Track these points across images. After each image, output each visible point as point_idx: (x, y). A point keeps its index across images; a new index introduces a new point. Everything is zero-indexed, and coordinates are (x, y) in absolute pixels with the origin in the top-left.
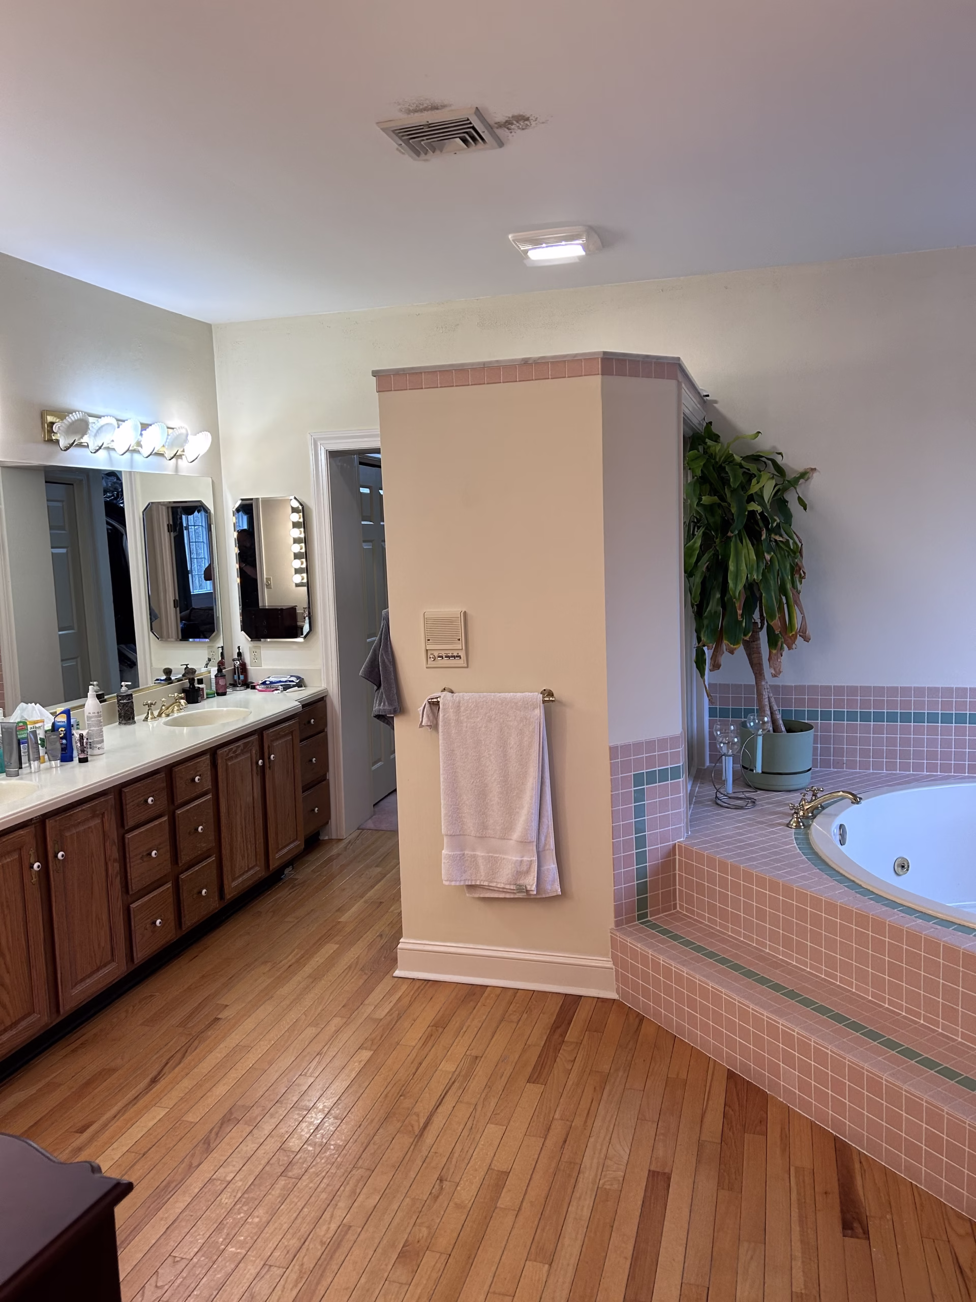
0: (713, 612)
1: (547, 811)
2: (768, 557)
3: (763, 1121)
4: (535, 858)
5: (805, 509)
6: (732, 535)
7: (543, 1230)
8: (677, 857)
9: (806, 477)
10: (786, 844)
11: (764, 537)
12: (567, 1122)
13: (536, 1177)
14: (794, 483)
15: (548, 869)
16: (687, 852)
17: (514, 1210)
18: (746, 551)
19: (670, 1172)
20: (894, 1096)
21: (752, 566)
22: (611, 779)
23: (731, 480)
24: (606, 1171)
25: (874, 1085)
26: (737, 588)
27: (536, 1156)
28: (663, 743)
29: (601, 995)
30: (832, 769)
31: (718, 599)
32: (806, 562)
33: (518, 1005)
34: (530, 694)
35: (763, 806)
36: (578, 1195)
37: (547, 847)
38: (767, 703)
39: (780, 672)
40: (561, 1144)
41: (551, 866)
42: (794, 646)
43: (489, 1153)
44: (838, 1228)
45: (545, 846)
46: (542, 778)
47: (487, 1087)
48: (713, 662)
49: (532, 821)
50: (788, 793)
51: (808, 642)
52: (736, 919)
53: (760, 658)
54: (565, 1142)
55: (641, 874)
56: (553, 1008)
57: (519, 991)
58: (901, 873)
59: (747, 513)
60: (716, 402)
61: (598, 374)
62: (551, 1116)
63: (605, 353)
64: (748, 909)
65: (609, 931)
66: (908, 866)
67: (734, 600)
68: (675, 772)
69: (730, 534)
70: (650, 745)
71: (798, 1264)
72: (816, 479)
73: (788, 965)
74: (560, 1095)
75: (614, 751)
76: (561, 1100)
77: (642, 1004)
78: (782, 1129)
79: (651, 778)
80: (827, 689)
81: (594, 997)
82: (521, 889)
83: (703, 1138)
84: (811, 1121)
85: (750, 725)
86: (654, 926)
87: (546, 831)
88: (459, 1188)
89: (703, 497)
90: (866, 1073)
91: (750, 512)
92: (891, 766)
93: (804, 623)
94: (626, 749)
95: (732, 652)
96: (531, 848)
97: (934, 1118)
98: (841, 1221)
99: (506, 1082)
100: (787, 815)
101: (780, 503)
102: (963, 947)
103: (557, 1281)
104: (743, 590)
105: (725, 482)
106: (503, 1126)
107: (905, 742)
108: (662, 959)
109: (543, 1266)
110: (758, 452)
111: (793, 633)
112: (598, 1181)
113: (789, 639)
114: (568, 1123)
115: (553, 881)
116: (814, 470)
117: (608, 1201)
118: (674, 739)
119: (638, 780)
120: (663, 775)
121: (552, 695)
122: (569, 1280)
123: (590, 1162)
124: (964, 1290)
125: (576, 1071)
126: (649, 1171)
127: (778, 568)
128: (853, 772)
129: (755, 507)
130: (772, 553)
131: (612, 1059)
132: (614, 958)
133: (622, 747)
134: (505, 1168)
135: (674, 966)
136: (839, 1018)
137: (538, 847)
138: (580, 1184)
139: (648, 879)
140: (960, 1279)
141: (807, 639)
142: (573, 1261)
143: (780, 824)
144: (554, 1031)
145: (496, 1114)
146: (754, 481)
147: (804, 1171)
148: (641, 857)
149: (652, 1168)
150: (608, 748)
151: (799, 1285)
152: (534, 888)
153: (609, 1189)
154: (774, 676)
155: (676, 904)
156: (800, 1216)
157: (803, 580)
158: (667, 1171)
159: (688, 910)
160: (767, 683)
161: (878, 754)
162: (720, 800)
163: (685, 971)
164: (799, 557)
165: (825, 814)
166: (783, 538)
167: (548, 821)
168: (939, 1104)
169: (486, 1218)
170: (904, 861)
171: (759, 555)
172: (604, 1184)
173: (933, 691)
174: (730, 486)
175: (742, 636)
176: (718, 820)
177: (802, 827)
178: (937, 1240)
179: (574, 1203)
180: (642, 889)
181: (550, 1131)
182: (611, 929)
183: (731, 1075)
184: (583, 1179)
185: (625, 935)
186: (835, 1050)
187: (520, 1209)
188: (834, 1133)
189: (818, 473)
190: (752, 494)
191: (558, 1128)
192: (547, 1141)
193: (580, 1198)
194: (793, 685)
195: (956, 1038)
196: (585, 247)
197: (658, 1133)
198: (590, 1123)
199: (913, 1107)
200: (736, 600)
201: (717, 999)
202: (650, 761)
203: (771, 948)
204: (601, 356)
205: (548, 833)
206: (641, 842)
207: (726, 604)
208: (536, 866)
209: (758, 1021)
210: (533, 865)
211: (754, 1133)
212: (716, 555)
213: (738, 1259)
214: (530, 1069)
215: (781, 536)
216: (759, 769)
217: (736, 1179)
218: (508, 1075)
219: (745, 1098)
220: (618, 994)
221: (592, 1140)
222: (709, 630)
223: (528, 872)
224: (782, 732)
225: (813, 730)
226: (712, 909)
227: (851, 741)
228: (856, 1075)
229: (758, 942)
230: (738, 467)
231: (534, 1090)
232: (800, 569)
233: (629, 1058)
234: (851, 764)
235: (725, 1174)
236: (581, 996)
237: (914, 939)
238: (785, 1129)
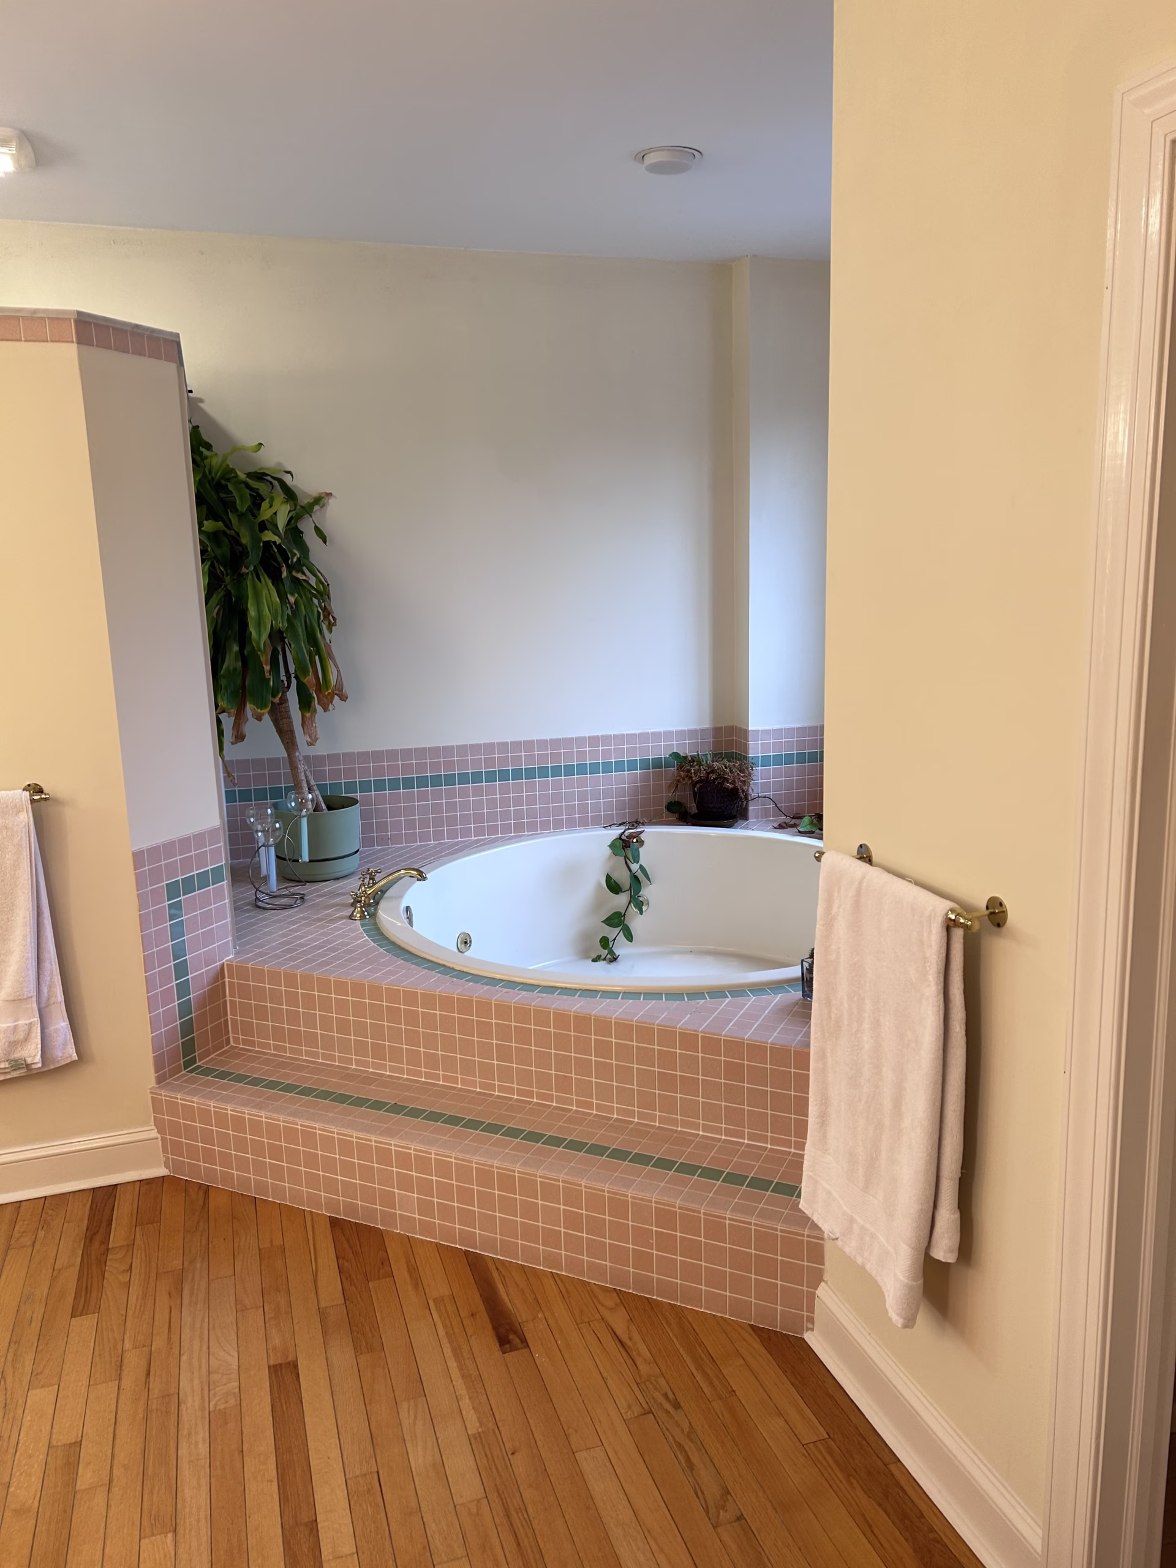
0: (231, 669)
1: (49, 952)
2: (292, 599)
3: (385, 1262)
4: (37, 1019)
5: (325, 542)
6: (247, 571)
7: (151, 1492)
8: (227, 980)
9: (321, 504)
10: (357, 938)
11: (284, 574)
12: (144, 1349)
13: (122, 1431)
14: (308, 509)
15: (57, 1029)
16: (242, 972)
17: (105, 1485)
18: (267, 592)
19: (295, 1359)
20: (528, 1185)
21: (276, 610)
22: (138, 894)
23: (238, 502)
24: (214, 1389)
25: (507, 1182)
26: (260, 637)
27: (113, 1407)
28: (200, 838)
29: (144, 1177)
30: (376, 847)
31: (236, 652)
32: (336, 606)
33: (26, 1222)
34: (8, 792)
35: (314, 900)
36: (185, 1432)
37: (53, 1000)
38: (303, 778)
39: (317, 739)
40: (144, 1379)
41: (61, 1025)
42: (331, 707)
43: (43, 1428)
44: (496, 1346)
45: (48, 999)
46: (38, 907)
47: (12, 1344)
48: (235, 733)
49: (28, 970)
50: (337, 881)
51: (345, 701)
52: (311, 1039)
53: (290, 724)
54: (148, 1374)
55: (185, 1009)
56: (81, 1211)
57: (22, 1204)
58: (464, 950)
59: (262, 544)
60: (201, 401)
61: (73, 342)
62: (120, 1348)
63: (79, 313)
64: (326, 1023)
65: (149, 1091)
66: (470, 942)
67: (259, 653)
68: (217, 876)
69: (244, 570)
70: (184, 843)
71: (466, 1403)
72: (332, 505)
73: (382, 1077)
74: (124, 1318)
75: (138, 858)
76: (127, 1324)
77: (205, 1171)
78: (408, 1263)
79: (189, 885)
80: (364, 756)
81: (134, 1181)
82: (16, 1065)
83: (323, 1305)
84: (436, 1244)
85: (291, 805)
86: (207, 1072)
87: (49, 978)
88: (12, 1489)
89: (205, 522)
90: (496, 1170)
91: (265, 543)
92: (438, 835)
93: (339, 678)
94: (154, 853)
95: (259, 718)
96: (29, 1006)
97: (572, 1196)
98: (496, 1340)
99: (39, 1328)
100: (344, 905)
101: (294, 533)
102: (572, 1010)
103: (190, 1547)
104: (269, 641)
105: (230, 505)
106: (53, 1385)
107: (452, 807)
108: (230, 1109)
109: (166, 1537)
110: (261, 469)
111: (330, 691)
112: (207, 1405)
113: (325, 699)
114: (147, 1349)
115: (65, 1044)
116: (329, 495)
117: (227, 1423)
118: (212, 832)
119: (173, 890)
120: (203, 880)
121: (41, 791)
122: (205, 1539)
123: (190, 1387)
124: (629, 1362)
125: (137, 1281)
126: (269, 1367)
127: (304, 612)
128: (399, 848)
129: (268, 536)
130: (296, 595)
131: (181, 1251)
132: (159, 1125)
133: (148, 850)
134: (72, 1438)
135: (247, 1112)
136: (453, 1120)
137: (39, 1003)
138: (184, 1417)
139: (193, 1015)
140: (624, 1354)
141: (344, 698)
142: (204, 1513)
143: (341, 918)
144: (91, 1241)
145: (37, 1374)
146: (265, 505)
147: (443, 1300)
148: (183, 989)
149: (272, 1363)
150: (130, 854)
151: (474, 1427)
152: (38, 1058)
153: (225, 1409)
154: (310, 744)
155: (229, 1038)
156: (454, 1350)
157: (334, 627)
158: (290, 1359)
159: (245, 1042)
160: (300, 753)
161: (424, 823)
162: (262, 901)
163: (263, 1116)
164: (327, 599)
165: (387, 898)
166: (306, 576)
167: (52, 965)
168: (576, 1180)
169: (65, 1511)
170: (466, 936)
171: (283, 597)
172: (216, 1405)
173: (476, 748)
174: (237, 510)
175: (270, 697)
176: (266, 926)
177: (368, 917)
178: (592, 1321)
179: (183, 1444)
180: (187, 1028)
181: (124, 1368)
182: (151, 1089)
183: (334, 1222)
184: (186, 1410)
185: (172, 1091)
186: (460, 1155)
187: (111, 1480)
188: (463, 1248)
189: (334, 498)
190: (263, 521)
191: (134, 1361)
192: (123, 1382)
193: (189, 1434)
194: (326, 754)
195: (571, 1108)
196: (17, 160)
197: (267, 1319)
198: (175, 1337)
199: (550, 1191)
200: (262, 652)
201: (309, 1138)
202: (186, 864)
203: (358, 1062)
204: (76, 316)
205: (51, 981)
206: (181, 970)
207: (247, 659)
208: (39, 1028)
209: (364, 1150)
210: (34, 1029)
211: (379, 1279)
212: (228, 595)
213: (401, 1424)
214: (70, 1299)
215: (304, 573)
216: (305, 857)
217: (373, 1336)
218: (40, 1317)
219: (358, 1243)
220: (167, 1166)
221: (184, 1358)
222: (229, 692)
223: (26, 1039)
224: (323, 810)
225: (359, 804)
226: (279, 1034)
227: (395, 812)
228: (485, 1176)
229: (341, 1059)
230: (243, 485)
231: (86, 1324)
232: (329, 614)
233: (204, 1243)
234: (397, 839)
235: (359, 1335)
236: (117, 1185)
237: (523, 1013)
238: (410, 1261)
